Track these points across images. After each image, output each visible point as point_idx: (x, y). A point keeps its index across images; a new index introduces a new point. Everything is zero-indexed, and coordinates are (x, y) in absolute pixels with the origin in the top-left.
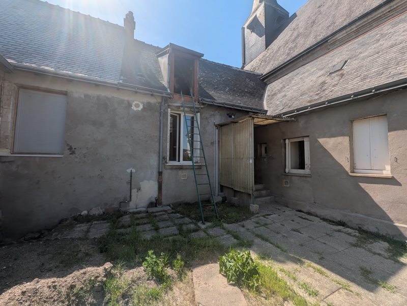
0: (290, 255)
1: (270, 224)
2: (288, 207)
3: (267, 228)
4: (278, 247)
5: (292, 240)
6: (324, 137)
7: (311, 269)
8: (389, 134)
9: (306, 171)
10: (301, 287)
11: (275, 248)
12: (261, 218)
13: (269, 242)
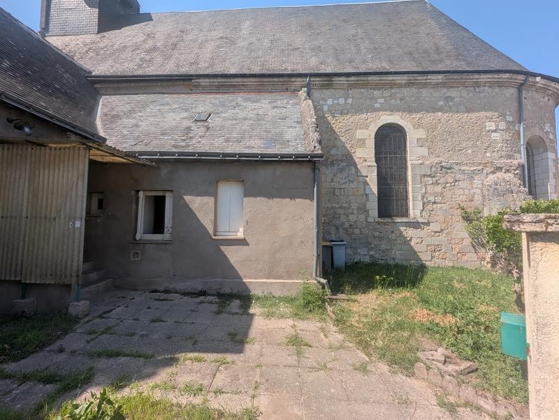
0: (159, 358)
1: (116, 325)
2: (136, 290)
3: (110, 334)
4: (140, 356)
5: (156, 336)
6: (190, 195)
7: (188, 362)
8: (244, 199)
9: (166, 236)
10: (183, 393)
11: (134, 360)
12: (95, 321)
13: (124, 356)
